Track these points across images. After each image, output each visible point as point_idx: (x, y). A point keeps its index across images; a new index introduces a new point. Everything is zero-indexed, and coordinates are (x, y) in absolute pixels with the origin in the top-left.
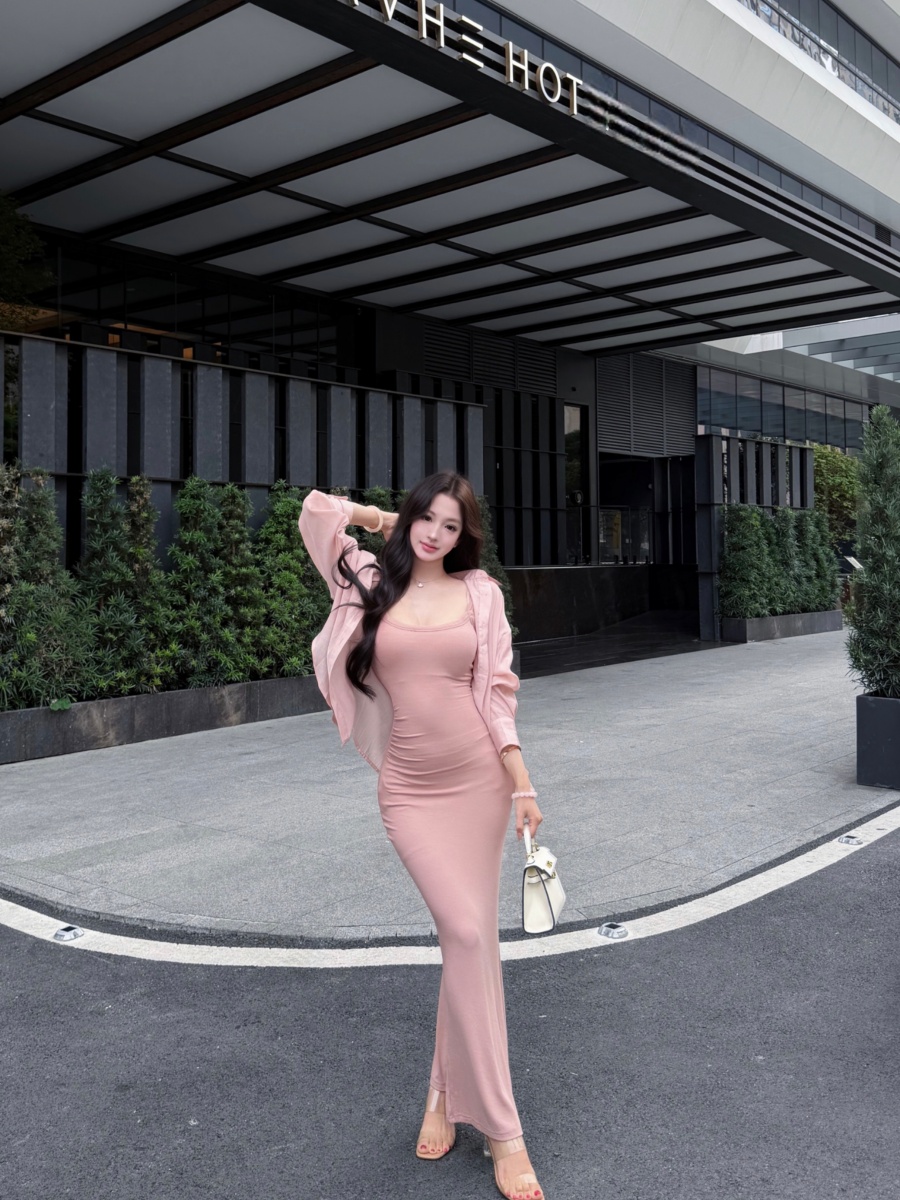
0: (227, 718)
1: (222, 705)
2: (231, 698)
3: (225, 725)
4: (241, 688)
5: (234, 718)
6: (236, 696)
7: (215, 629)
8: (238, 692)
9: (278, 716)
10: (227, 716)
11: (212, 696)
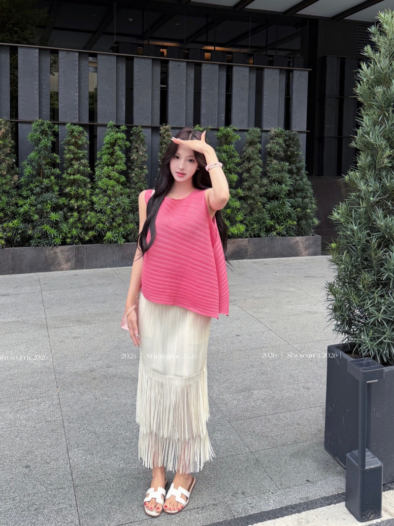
0: (59, 266)
1: (55, 257)
2: (63, 254)
3: (58, 270)
4: (70, 249)
5: (65, 266)
6: (67, 253)
7: (47, 212)
8: (68, 251)
9: (102, 267)
10: (59, 264)
11: (47, 252)
